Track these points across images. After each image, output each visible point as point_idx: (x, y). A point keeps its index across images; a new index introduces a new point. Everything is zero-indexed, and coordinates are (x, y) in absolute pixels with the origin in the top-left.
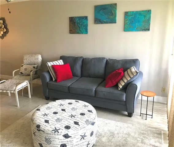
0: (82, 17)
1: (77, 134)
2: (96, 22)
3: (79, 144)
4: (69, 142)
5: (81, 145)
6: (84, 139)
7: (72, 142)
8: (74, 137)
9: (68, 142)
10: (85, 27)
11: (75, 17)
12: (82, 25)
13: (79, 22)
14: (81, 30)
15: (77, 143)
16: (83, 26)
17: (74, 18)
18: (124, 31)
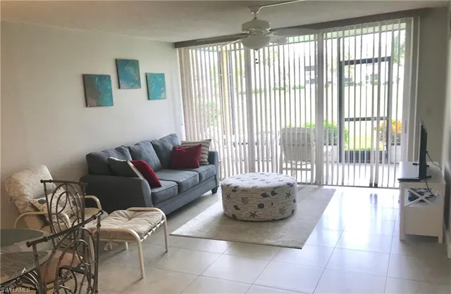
9: (274, 200)
18: (149, 99)
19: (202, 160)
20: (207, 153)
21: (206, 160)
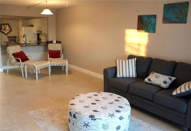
2: (164, 21)
10: (152, 26)
12: (149, 23)
13: (147, 20)
14: (148, 28)
16: (150, 25)
17: (143, 16)
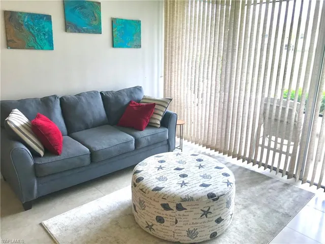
0: (39, 15)
1: (195, 207)
2: (70, 28)
3: (197, 223)
4: (182, 217)
5: (200, 225)
6: (207, 217)
7: (187, 217)
8: (191, 210)
9: (180, 217)
10: (46, 37)
11: (21, 13)
12: (39, 31)
13: (32, 24)
15: (195, 221)
16: (42, 34)
18: (113, 46)
19: (154, 121)
20: (162, 113)
21: (159, 123)
